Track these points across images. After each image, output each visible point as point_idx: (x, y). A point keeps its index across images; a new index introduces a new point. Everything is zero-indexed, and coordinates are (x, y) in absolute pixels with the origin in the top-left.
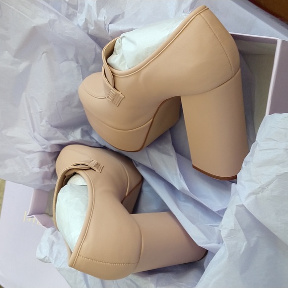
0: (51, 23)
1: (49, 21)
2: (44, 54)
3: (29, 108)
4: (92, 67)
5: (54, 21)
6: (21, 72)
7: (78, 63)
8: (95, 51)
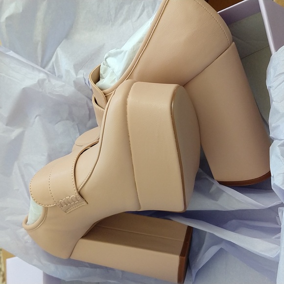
0: (41, 83)
1: (38, 81)
2: (38, 118)
3: (23, 176)
4: (90, 123)
5: (43, 81)
6: (13, 138)
7: (73, 121)
8: (88, 106)
